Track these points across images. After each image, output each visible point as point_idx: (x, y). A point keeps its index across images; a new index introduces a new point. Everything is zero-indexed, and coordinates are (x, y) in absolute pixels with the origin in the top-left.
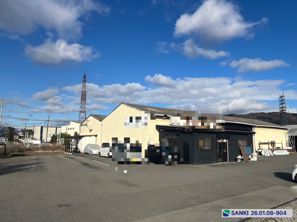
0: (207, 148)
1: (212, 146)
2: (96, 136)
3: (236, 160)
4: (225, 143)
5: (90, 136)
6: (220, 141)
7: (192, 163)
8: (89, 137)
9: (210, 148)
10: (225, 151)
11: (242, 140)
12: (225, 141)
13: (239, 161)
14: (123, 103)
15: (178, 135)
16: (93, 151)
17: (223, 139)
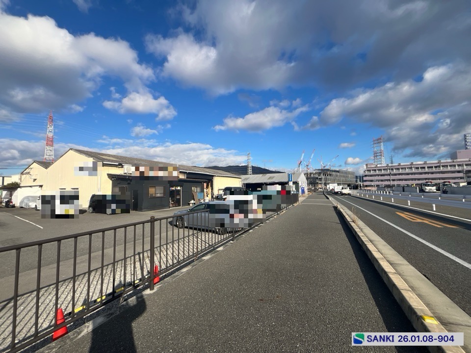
0: (158, 195)
1: (164, 193)
2: (41, 186)
3: (189, 204)
4: (179, 191)
5: (31, 186)
6: (174, 189)
7: (141, 210)
8: (30, 188)
9: (162, 195)
10: (178, 197)
11: (196, 187)
12: (179, 188)
13: (191, 205)
14: (71, 149)
15: (129, 184)
16: (30, 204)
17: (177, 186)
